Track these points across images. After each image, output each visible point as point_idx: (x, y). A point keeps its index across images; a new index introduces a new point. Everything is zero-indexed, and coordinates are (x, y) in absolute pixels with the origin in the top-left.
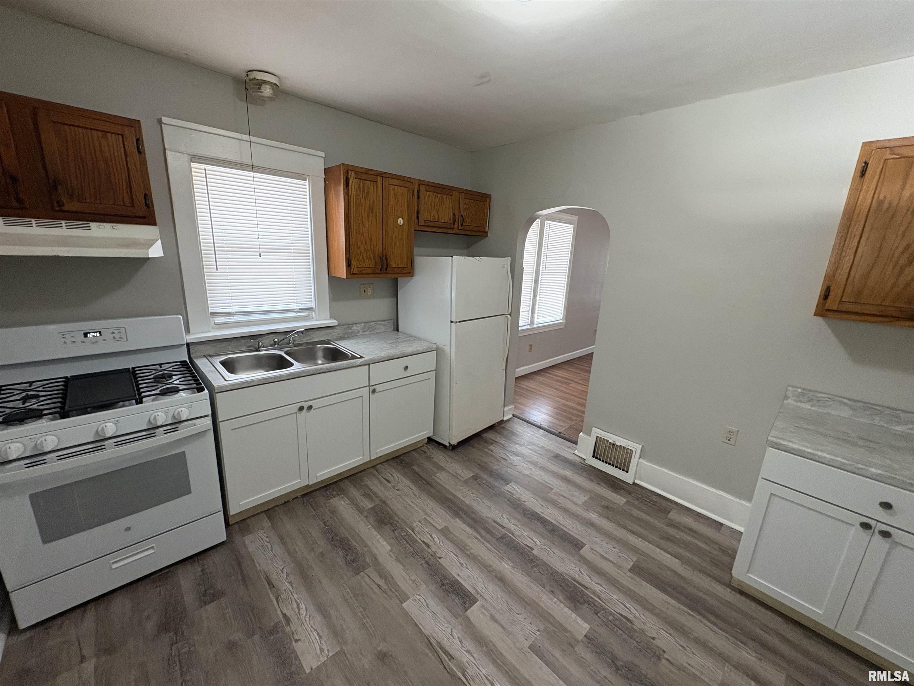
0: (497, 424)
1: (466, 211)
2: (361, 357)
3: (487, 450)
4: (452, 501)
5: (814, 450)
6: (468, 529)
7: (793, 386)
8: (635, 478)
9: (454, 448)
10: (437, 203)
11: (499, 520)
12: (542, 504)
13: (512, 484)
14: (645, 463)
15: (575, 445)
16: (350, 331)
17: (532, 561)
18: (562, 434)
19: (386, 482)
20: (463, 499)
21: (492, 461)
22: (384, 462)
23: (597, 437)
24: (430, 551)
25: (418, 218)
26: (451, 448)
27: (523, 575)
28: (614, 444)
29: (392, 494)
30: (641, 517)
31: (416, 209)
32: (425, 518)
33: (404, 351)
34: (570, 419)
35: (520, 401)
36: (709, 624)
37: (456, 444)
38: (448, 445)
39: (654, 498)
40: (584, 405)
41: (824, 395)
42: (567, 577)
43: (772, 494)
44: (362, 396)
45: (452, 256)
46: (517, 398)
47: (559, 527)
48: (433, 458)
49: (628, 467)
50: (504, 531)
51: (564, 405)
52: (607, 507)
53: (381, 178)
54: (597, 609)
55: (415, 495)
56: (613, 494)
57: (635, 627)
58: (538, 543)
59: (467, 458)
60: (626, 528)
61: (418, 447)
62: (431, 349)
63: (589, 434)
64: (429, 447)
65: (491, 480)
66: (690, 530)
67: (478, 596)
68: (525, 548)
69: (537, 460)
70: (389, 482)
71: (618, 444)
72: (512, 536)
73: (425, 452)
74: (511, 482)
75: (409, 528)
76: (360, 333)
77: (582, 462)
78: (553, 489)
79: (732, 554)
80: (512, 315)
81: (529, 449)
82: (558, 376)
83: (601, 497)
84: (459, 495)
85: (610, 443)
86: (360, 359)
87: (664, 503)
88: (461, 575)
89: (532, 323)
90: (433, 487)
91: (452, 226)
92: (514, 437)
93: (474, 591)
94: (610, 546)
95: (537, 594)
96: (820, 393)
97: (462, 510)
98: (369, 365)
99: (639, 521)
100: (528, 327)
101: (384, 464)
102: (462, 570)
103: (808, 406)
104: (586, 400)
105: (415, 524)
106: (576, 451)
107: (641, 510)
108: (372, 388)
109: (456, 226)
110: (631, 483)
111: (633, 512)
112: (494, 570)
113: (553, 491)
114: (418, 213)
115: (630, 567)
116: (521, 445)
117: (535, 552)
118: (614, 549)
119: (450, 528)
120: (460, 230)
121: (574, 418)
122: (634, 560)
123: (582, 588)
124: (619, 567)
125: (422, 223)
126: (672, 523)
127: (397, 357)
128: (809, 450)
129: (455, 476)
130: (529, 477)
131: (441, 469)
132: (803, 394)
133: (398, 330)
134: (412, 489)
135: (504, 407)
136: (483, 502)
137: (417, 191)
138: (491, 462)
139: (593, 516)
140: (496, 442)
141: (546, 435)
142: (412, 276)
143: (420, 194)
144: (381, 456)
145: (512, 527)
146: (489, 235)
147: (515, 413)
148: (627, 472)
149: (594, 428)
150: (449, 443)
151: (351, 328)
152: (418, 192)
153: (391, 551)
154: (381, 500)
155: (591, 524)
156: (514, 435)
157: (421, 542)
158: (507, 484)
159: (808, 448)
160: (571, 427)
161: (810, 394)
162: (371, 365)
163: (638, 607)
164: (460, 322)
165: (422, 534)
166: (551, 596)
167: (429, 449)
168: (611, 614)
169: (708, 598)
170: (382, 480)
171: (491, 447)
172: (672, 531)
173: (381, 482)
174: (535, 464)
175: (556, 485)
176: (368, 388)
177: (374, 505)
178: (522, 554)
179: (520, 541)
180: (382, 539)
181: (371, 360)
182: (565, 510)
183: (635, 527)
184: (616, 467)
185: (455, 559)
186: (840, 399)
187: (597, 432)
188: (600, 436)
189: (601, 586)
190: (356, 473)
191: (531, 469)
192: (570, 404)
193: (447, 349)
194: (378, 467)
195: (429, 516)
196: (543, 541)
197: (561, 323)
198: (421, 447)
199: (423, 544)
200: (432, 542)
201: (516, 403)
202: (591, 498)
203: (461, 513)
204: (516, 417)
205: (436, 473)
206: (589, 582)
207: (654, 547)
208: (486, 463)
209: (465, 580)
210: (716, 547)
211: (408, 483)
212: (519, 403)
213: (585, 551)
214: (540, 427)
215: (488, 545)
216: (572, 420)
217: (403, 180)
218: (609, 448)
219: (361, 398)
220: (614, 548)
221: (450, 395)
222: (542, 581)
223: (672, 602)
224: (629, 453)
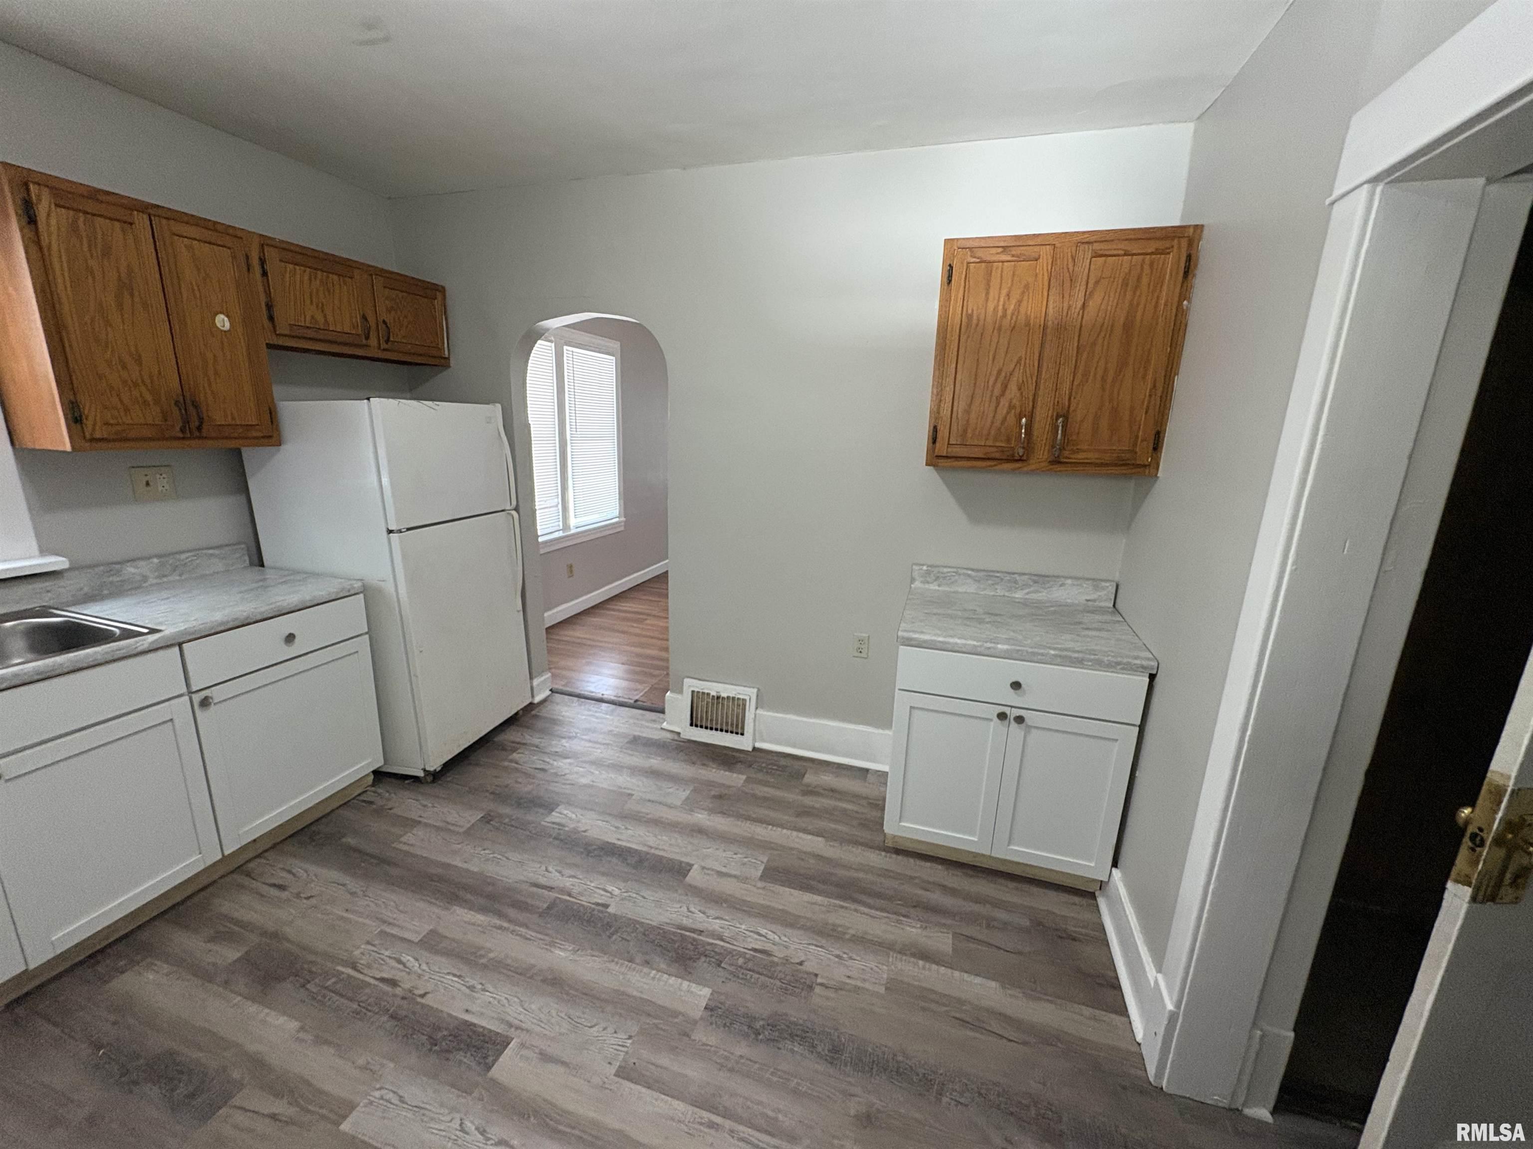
0: (521, 713)
1: (393, 312)
2: (153, 631)
3: (506, 764)
4: (441, 879)
5: (945, 637)
6: (480, 918)
7: (917, 564)
8: (754, 740)
9: (435, 777)
10: (318, 291)
11: (543, 881)
12: (617, 825)
13: (561, 808)
14: (765, 713)
15: (661, 715)
16: (115, 579)
17: (609, 925)
18: (639, 703)
19: (274, 892)
20: (465, 866)
21: (520, 780)
22: (266, 851)
23: (693, 692)
24: (398, 991)
25: (271, 318)
26: (430, 779)
27: (593, 956)
28: (718, 698)
29: (294, 912)
30: (768, 795)
31: (263, 299)
32: (382, 932)
33: (278, 604)
34: (652, 676)
35: (563, 663)
36: (866, 910)
37: (439, 769)
38: (421, 774)
39: (783, 762)
40: (666, 649)
41: (949, 570)
42: (667, 928)
43: (911, 707)
44: (171, 720)
45: (368, 399)
46: (555, 659)
47: (648, 853)
48: (390, 809)
49: (743, 728)
50: (554, 895)
51: (638, 655)
52: (720, 797)
53: (146, 217)
54: (718, 958)
55: (353, 894)
56: (727, 773)
57: (776, 959)
58: (616, 892)
59: (467, 789)
60: (748, 818)
61: (353, 796)
62: (349, 591)
63: (681, 692)
64: (380, 791)
65: (518, 813)
66: (833, 790)
67: (512, 1032)
68: (594, 910)
69: (602, 755)
70: (281, 887)
71: (724, 695)
72: (568, 898)
73: (371, 803)
74: (558, 805)
75: (343, 966)
76: (152, 581)
77: (676, 737)
78: (632, 795)
79: (879, 805)
80: (521, 511)
81: (586, 740)
82: (626, 612)
83: (710, 784)
84: (457, 862)
85: (713, 696)
86: (149, 636)
87: (797, 765)
88: (474, 1008)
89: (566, 527)
90: (396, 865)
91: (364, 342)
92: (557, 728)
93: (502, 1026)
94: (729, 854)
95: (621, 977)
96: (945, 567)
97: (466, 888)
98: (180, 645)
99: (765, 800)
100: (561, 534)
101: (266, 854)
102: (474, 997)
103: (934, 587)
104: (667, 640)
105: (357, 953)
106: (665, 724)
107: (766, 784)
108: (197, 698)
109: (373, 341)
110: (750, 749)
111: (757, 792)
112: (541, 971)
113: (634, 797)
114: (269, 307)
115: (759, 873)
116: (570, 738)
117: (611, 910)
118: (735, 856)
119: (441, 930)
120: (384, 350)
121: (657, 672)
122: (765, 860)
123: (692, 935)
124: (744, 880)
125: (283, 329)
126: (810, 788)
127: (259, 617)
128: (941, 639)
129: (445, 829)
130: (592, 786)
131: (411, 824)
132: (928, 573)
133: (262, 565)
134: (344, 885)
135: (531, 678)
136: (508, 858)
137: (260, 259)
138: (517, 782)
139: (701, 818)
140: (524, 744)
141: (613, 711)
142: (279, 444)
143: (268, 267)
144: (255, 840)
145: (568, 883)
146: (452, 362)
147: (556, 687)
148: (742, 734)
149: (686, 681)
150: (424, 770)
151: (118, 573)
152: (262, 262)
153: (302, 1028)
154: (264, 933)
155: (699, 831)
156: (555, 724)
157: (376, 983)
158: (552, 810)
159: (939, 636)
160: (652, 688)
161: (936, 570)
162: (184, 645)
163: (778, 928)
164: (408, 529)
165: (376, 966)
166: (646, 970)
167: (379, 794)
168: (742, 955)
169: (861, 875)
170: (265, 889)
171: (515, 756)
172: (809, 801)
173: (262, 896)
174: (597, 763)
175: (638, 786)
176: (186, 698)
177: (245, 949)
178: (588, 921)
179: (584, 901)
180: (273, 1013)
181: (184, 632)
182: (656, 822)
183: (763, 812)
184: (727, 731)
185: (457, 985)
186: (965, 571)
187: (691, 685)
188: (696, 690)
189: (722, 919)
190: (189, 897)
191: (593, 773)
192: (649, 652)
193: (389, 587)
194: (251, 865)
195: (390, 924)
196: (623, 884)
197: (616, 523)
198: (359, 795)
199: (381, 985)
200: (402, 971)
201: (555, 668)
202: (695, 790)
203: (461, 893)
204: (557, 693)
205: (401, 836)
206: (704, 921)
207: (789, 832)
208: (507, 786)
209: (482, 1014)
210: (864, 802)
211: (334, 875)
212: (558, 668)
213: (695, 877)
214: (601, 700)
215: (523, 930)
216: (654, 676)
217: (216, 230)
218: (713, 704)
219: (170, 723)
220: (736, 854)
221: (410, 676)
222: (628, 952)
223: (818, 899)
224: (740, 704)
